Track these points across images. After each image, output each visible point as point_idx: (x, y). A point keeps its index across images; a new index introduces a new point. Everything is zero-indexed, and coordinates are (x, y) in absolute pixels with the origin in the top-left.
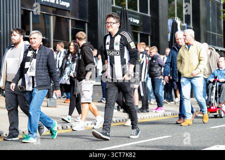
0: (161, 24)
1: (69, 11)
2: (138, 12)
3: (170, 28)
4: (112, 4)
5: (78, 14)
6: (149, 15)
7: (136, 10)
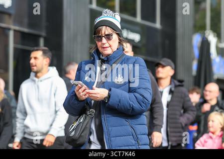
0: (180, 43)
1: (10, 15)
2: (138, 19)
3: (196, 52)
4: (91, 3)
5: (26, 20)
6: (158, 25)
7: (134, 15)
